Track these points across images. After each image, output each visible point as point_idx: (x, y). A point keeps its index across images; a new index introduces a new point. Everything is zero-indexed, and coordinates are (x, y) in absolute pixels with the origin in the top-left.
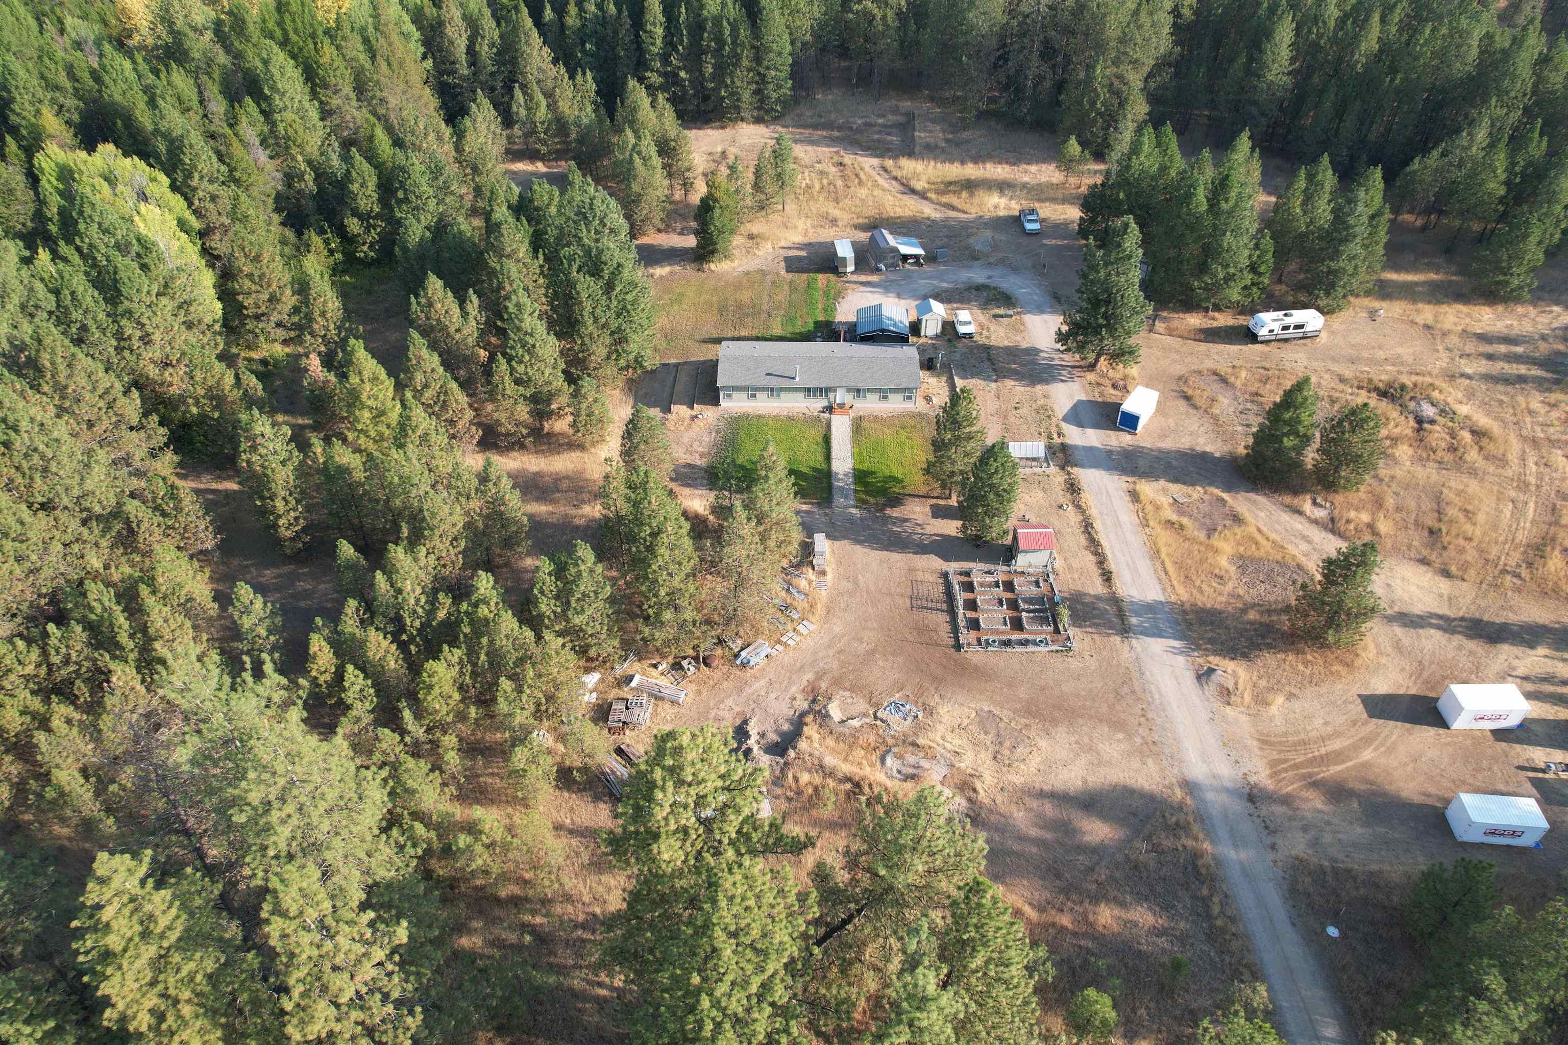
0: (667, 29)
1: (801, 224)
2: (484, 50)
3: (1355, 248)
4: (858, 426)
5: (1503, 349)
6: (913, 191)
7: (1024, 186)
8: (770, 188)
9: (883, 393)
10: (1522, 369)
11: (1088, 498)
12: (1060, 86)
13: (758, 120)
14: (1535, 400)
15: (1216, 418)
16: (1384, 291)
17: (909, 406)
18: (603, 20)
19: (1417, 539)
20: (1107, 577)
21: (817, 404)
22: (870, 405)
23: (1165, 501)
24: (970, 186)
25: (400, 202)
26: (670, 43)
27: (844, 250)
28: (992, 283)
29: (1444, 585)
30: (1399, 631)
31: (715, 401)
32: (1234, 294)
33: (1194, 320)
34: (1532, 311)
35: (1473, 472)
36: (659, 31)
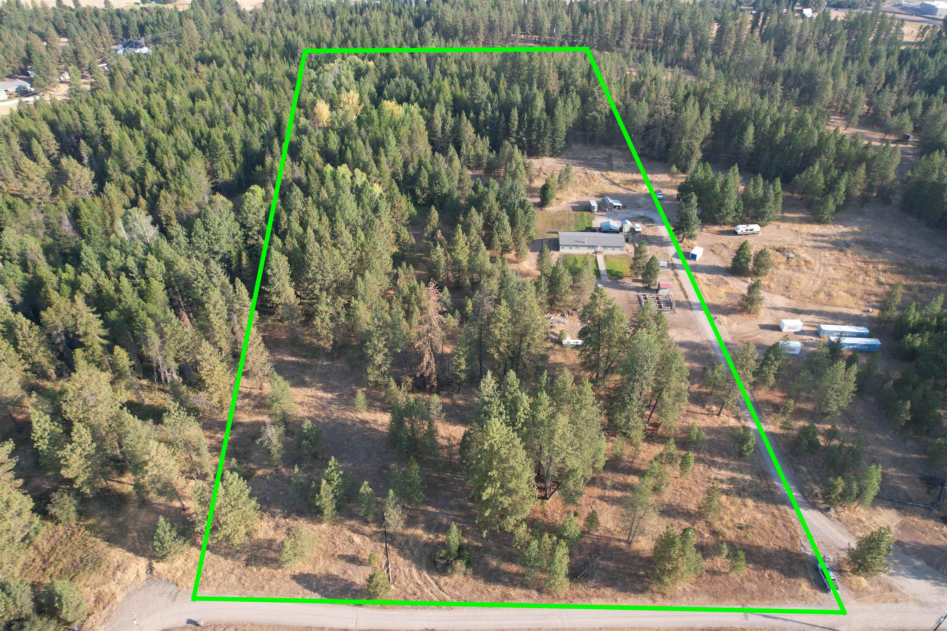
0: (519, 122)
1: (575, 195)
2: (448, 128)
3: (770, 204)
4: (605, 258)
5: (820, 238)
6: (614, 184)
7: (656, 182)
8: (564, 182)
9: (613, 247)
10: (825, 245)
11: (680, 277)
12: (669, 145)
13: (551, 156)
14: (827, 253)
15: (722, 257)
16: (783, 220)
17: (621, 252)
18: (493, 118)
19: (781, 289)
20: (687, 297)
21: (591, 251)
22: (609, 252)
23: (705, 278)
24: (636, 182)
25: (436, 184)
26: (520, 127)
27: (594, 203)
28: (647, 215)
29: (788, 301)
30: (772, 311)
31: (558, 250)
32: (729, 219)
33: (717, 228)
34: (832, 227)
35: (803, 272)
36: (517, 123)
